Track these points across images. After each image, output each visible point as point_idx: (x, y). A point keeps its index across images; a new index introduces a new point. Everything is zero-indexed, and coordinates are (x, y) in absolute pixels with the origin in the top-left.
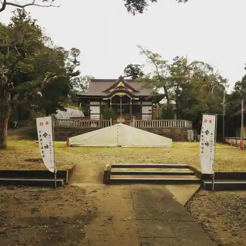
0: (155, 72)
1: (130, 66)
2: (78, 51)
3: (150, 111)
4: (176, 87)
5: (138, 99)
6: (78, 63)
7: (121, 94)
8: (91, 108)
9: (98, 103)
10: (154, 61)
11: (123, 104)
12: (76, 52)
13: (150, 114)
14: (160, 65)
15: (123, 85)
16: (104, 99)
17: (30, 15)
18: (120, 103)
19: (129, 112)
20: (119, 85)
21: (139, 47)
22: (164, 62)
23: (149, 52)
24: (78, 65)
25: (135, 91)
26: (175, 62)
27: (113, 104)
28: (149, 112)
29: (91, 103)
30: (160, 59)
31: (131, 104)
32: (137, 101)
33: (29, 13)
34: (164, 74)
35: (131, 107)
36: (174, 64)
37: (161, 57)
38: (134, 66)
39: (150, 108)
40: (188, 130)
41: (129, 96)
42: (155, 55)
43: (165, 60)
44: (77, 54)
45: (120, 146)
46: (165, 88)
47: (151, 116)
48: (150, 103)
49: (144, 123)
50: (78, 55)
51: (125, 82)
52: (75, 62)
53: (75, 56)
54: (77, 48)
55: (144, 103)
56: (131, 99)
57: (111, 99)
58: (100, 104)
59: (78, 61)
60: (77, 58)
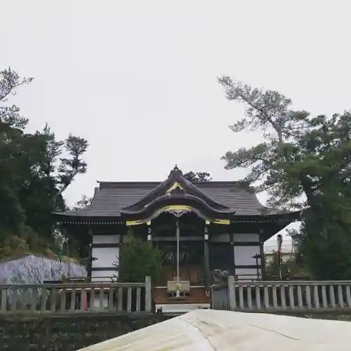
3: (257, 257)
5: (227, 222)
6: (81, 167)
7: (179, 209)
8: (96, 252)
9: (114, 240)
11: (184, 239)
12: (77, 145)
13: (257, 267)
16: (129, 224)
18: (174, 235)
24: (83, 171)
27: (157, 239)
28: (253, 262)
29: (96, 240)
31: (206, 237)
35: (206, 245)
41: (200, 215)
44: (81, 149)
47: (260, 271)
48: (255, 238)
50: (83, 150)
51: (188, 183)
52: (76, 164)
53: (76, 152)
55: (238, 238)
56: (208, 223)
57: (149, 223)
58: (121, 241)
59: (81, 162)
60: (80, 157)
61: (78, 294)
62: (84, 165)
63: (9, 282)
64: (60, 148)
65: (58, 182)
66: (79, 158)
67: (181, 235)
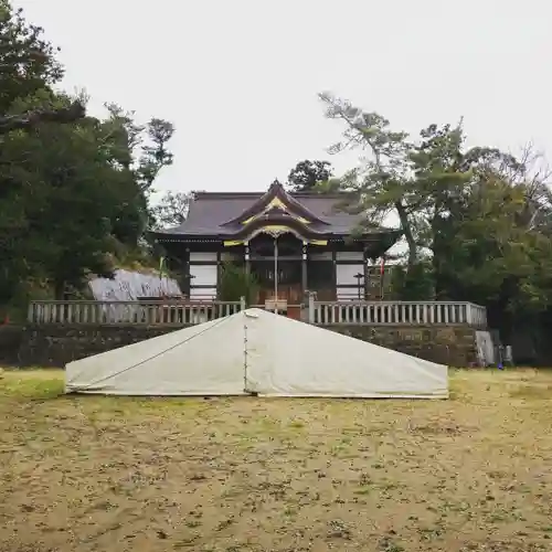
0: (371, 164)
1: (303, 166)
2: (168, 127)
3: (359, 276)
4: (433, 209)
5: (325, 243)
6: (167, 159)
7: (276, 230)
8: (193, 270)
9: (212, 257)
10: (367, 135)
11: (282, 258)
12: (161, 129)
13: (358, 286)
14: (386, 145)
15: (283, 207)
16: (227, 244)
17: (22, 15)
18: (273, 255)
19: (300, 280)
20: (270, 206)
21: (324, 97)
22: (398, 138)
23: (354, 112)
24: (169, 163)
25: (315, 222)
26: (426, 140)
27: (254, 258)
28: (355, 281)
29: (194, 257)
30: (385, 130)
31: (305, 257)
32: (321, 249)
33: (21, 10)
34: (399, 170)
35: (304, 266)
36: (425, 146)
37: (386, 122)
38: (314, 167)
39: (360, 269)
40: (477, 333)
41: (298, 235)
42: (371, 119)
43: (398, 132)
44: (165, 135)
45: (254, 394)
46: (401, 209)
47: (362, 290)
48: (360, 257)
49: (344, 311)
50: (169, 137)
51: (289, 198)
52: (160, 154)
53: (160, 139)
54: (166, 121)
55: (341, 256)
56: (305, 243)
57: (246, 244)
58: (219, 258)
59: (168, 152)
60: (165, 146)
61: (180, 311)
62: (170, 156)
63: (104, 299)
64: (140, 134)
65: (140, 178)
66: (164, 148)
67: (279, 255)
